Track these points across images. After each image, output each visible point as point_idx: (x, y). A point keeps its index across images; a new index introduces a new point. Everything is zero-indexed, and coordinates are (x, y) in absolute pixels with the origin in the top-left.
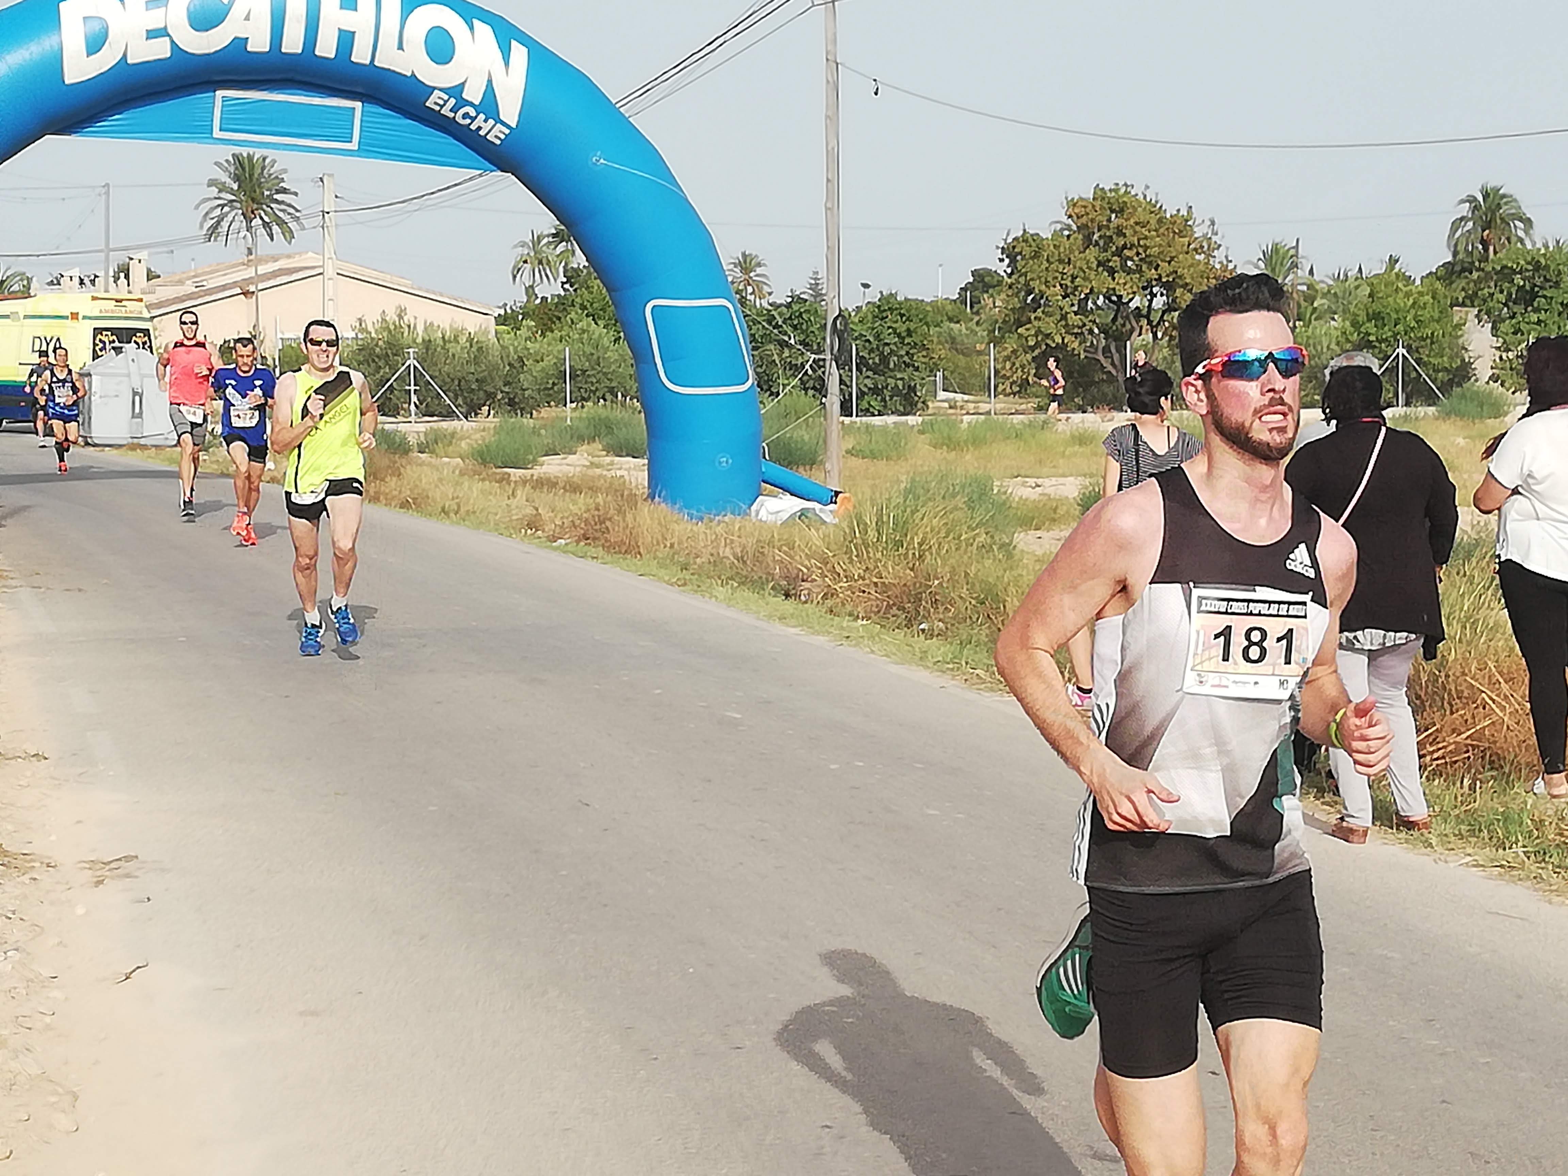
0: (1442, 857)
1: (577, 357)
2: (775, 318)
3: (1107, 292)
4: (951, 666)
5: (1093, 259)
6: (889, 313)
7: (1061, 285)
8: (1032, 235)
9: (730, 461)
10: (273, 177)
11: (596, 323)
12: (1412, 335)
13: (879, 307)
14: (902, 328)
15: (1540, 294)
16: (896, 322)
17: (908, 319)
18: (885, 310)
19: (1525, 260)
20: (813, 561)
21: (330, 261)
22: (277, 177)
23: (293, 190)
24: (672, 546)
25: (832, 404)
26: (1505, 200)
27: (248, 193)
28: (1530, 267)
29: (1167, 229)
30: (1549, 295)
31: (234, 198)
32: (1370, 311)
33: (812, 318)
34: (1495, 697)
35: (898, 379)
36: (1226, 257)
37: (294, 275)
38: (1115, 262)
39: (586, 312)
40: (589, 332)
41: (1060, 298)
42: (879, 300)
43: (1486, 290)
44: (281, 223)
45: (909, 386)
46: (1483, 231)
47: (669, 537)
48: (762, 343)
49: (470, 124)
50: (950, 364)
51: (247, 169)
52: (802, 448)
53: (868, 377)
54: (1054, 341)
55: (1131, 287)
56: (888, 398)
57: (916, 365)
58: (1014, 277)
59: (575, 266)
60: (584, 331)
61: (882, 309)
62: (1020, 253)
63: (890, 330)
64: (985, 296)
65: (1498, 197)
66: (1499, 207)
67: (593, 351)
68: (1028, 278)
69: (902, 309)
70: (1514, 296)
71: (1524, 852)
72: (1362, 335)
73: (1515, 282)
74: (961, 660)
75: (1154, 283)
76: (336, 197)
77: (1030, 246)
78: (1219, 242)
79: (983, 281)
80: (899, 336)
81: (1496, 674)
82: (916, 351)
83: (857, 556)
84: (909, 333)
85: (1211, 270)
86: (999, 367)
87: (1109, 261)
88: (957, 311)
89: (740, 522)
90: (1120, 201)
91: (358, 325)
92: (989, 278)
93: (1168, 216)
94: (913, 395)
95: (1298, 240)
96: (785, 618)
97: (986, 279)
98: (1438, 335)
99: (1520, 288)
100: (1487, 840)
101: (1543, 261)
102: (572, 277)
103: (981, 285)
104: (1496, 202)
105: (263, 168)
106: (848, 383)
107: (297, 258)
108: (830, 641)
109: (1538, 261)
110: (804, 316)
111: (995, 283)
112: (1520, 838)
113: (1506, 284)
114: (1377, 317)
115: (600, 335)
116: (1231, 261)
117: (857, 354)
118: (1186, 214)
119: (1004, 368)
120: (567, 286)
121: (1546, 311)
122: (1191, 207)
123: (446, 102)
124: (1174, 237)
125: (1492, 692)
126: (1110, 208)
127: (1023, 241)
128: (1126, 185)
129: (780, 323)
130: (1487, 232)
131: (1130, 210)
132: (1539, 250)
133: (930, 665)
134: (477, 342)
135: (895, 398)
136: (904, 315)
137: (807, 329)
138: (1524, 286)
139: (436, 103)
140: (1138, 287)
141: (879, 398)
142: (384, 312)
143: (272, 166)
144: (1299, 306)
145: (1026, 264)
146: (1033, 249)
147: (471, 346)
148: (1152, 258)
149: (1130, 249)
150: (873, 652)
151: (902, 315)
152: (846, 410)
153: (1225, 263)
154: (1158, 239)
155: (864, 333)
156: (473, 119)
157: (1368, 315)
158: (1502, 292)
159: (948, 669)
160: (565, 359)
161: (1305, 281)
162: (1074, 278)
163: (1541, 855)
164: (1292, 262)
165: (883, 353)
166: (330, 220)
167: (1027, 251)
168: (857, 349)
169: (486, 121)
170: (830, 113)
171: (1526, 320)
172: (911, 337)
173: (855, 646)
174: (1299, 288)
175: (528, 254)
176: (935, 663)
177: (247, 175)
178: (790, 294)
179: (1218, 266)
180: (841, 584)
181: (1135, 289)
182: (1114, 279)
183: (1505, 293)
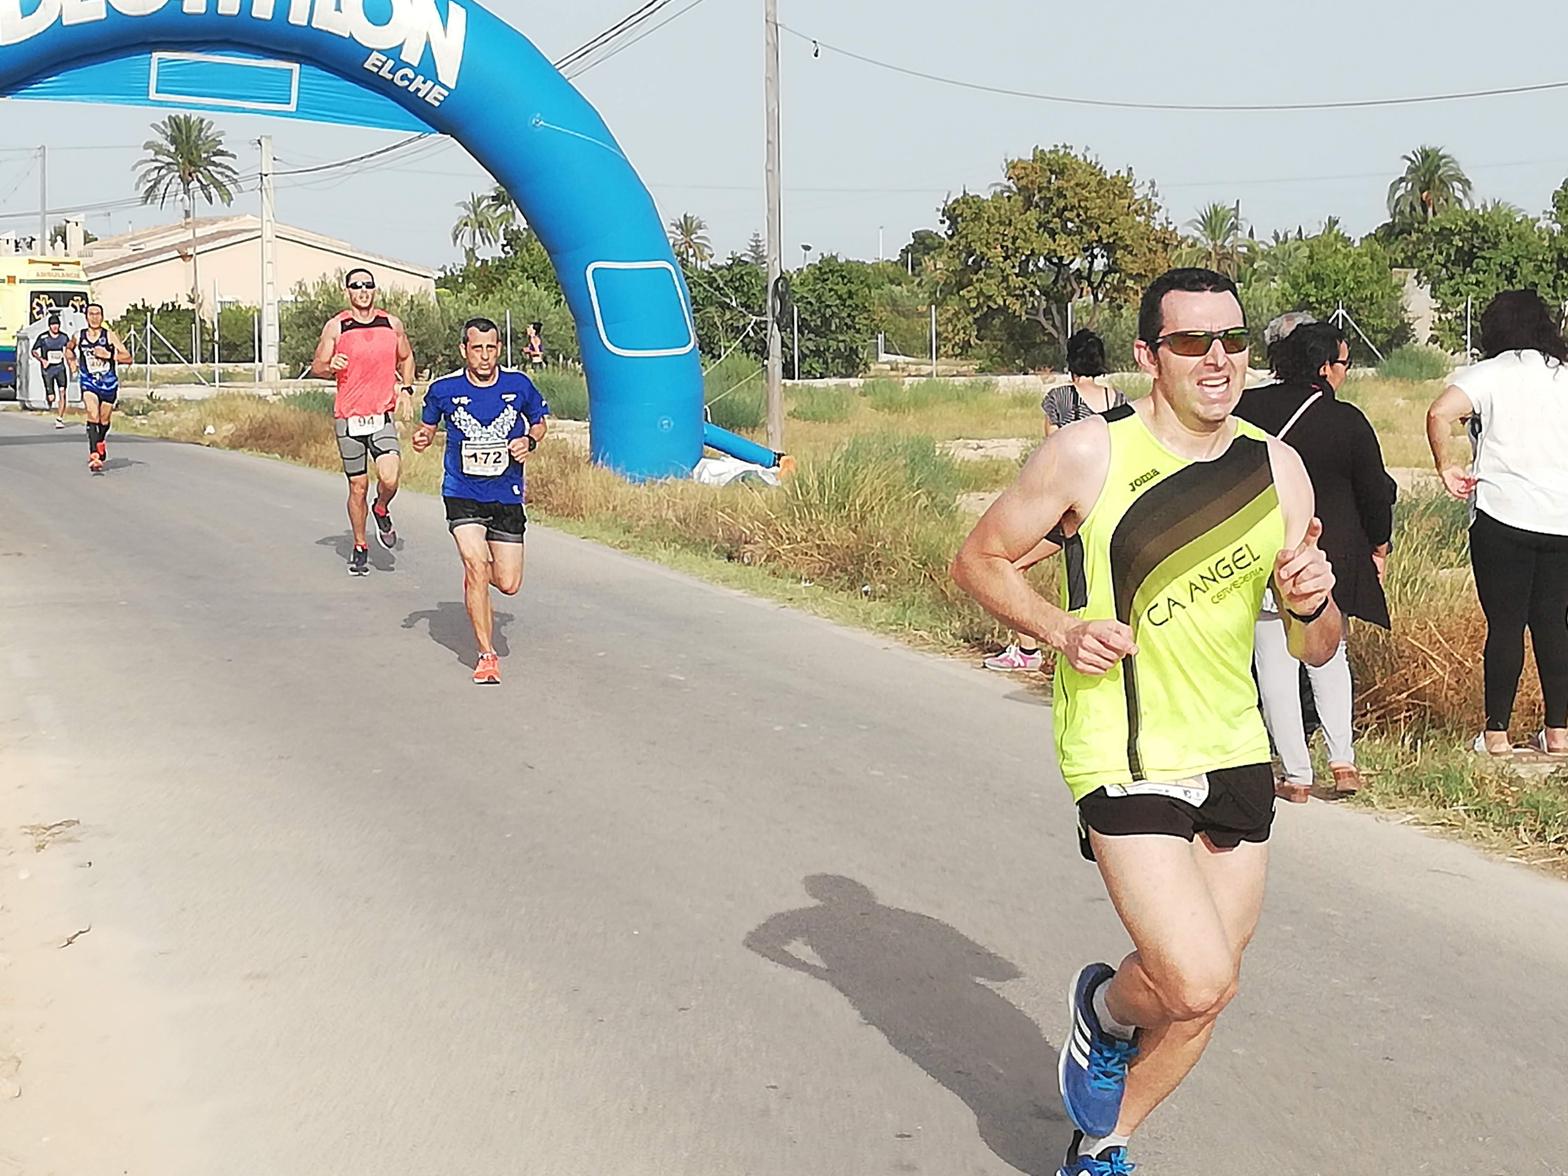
0: (1383, 816)
1: (518, 320)
2: (716, 280)
3: (1048, 253)
4: (894, 627)
5: (1034, 221)
6: (830, 275)
7: (1002, 247)
8: (972, 197)
9: (672, 424)
10: (210, 139)
11: (536, 286)
12: (1352, 296)
13: (820, 269)
14: (843, 290)
15: (1479, 254)
16: (838, 284)
17: (849, 281)
18: (826, 273)
19: (1464, 222)
20: (756, 523)
21: (269, 223)
22: (214, 140)
23: (230, 152)
24: (614, 508)
25: (775, 366)
26: (1443, 161)
27: (185, 156)
28: (1469, 229)
29: (1108, 191)
30: (1488, 256)
31: (171, 160)
32: (1310, 273)
33: (753, 281)
34: (1435, 657)
35: (839, 342)
36: (1167, 219)
37: (232, 237)
38: (1056, 224)
39: (526, 274)
40: (529, 294)
41: (1001, 259)
42: (820, 262)
43: (1425, 253)
44: (219, 185)
45: (851, 348)
46: (1422, 192)
47: (611, 499)
48: (703, 305)
49: (409, 86)
50: (892, 326)
51: (184, 132)
52: (743, 411)
53: (810, 339)
54: (996, 303)
55: (1072, 249)
56: (830, 361)
57: (857, 327)
58: (956, 238)
59: (515, 228)
60: (524, 294)
61: (823, 271)
62: (961, 215)
63: (832, 293)
64: (926, 258)
65: (1437, 159)
66: (1438, 167)
67: (533, 313)
68: (969, 240)
69: (843, 271)
70: (1453, 258)
71: (1465, 810)
72: (1302, 297)
73: (1454, 243)
74: (904, 621)
75: (1095, 245)
76: (275, 159)
77: (971, 208)
78: (1159, 204)
79: (923, 243)
80: (840, 297)
81: (1437, 633)
82: (857, 313)
83: (799, 519)
84: (850, 295)
85: (1151, 232)
86: (941, 329)
87: (1049, 222)
88: (898, 273)
89: (683, 485)
90: (1060, 162)
91: (297, 288)
92: (930, 240)
93: (1108, 177)
94: (854, 357)
95: (1238, 202)
96: (728, 581)
97: (927, 241)
98: (1377, 297)
99: (1459, 249)
100: (1428, 798)
101: (1481, 223)
102: (512, 239)
103: (922, 246)
104: (1436, 163)
105: (201, 130)
106: (790, 346)
107: (235, 220)
108: (773, 603)
109: (1476, 222)
110: (745, 278)
111: (937, 245)
112: (1461, 796)
113: (1446, 246)
114: (1316, 278)
115: (540, 297)
116: (1171, 223)
117: (799, 316)
118: (1126, 175)
119: (946, 331)
120: (507, 249)
121: (1485, 272)
122: (1131, 169)
123: (384, 63)
124: (1114, 198)
125: (1433, 651)
126: (1050, 170)
127: (964, 203)
128: (1065, 147)
129: (721, 286)
130: (1425, 194)
131: (1071, 172)
132: (1478, 210)
133: (873, 627)
134: (418, 305)
135: (837, 360)
136: (845, 277)
137: (748, 291)
138: (1463, 246)
139: (374, 65)
140: (1079, 249)
141: (821, 361)
142: (325, 274)
143: (209, 129)
144: (1239, 267)
145: (967, 226)
146: (973, 210)
147: (412, 309)
148: (1092, 220)
149: (1071, 210)
150: (816, 614)
151: (843, 277)
152: (788, 372)
153: (1165, 225)
154: (1098, 201)
155: (806, 295)
156: (411, 81)
157: (1307, 276)
158: (1441, 253)
159: (891, 630)
160: (506, 322)
161: (1247, 243)
162: (1015, 239)
163: (1482, 813)
164: (1232, 224)
165: (824, 315)
166: (269, 182)
167: (967, 213)
168: (799, 311)
169: (424, 82)
170: (770, 75)
171: (1465, 281)
172: (852, 299)
173: (798, 608)
174: (1239, 249)
175: (468, 216)
176: (878, 625)
177: (184, 137)
178: (731, 256)
179: (1158, 228)
180: (785, 547)
181: (1076, 251)
182: (1055, 241)
183: (1444, 254)
